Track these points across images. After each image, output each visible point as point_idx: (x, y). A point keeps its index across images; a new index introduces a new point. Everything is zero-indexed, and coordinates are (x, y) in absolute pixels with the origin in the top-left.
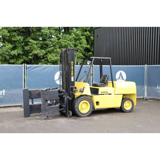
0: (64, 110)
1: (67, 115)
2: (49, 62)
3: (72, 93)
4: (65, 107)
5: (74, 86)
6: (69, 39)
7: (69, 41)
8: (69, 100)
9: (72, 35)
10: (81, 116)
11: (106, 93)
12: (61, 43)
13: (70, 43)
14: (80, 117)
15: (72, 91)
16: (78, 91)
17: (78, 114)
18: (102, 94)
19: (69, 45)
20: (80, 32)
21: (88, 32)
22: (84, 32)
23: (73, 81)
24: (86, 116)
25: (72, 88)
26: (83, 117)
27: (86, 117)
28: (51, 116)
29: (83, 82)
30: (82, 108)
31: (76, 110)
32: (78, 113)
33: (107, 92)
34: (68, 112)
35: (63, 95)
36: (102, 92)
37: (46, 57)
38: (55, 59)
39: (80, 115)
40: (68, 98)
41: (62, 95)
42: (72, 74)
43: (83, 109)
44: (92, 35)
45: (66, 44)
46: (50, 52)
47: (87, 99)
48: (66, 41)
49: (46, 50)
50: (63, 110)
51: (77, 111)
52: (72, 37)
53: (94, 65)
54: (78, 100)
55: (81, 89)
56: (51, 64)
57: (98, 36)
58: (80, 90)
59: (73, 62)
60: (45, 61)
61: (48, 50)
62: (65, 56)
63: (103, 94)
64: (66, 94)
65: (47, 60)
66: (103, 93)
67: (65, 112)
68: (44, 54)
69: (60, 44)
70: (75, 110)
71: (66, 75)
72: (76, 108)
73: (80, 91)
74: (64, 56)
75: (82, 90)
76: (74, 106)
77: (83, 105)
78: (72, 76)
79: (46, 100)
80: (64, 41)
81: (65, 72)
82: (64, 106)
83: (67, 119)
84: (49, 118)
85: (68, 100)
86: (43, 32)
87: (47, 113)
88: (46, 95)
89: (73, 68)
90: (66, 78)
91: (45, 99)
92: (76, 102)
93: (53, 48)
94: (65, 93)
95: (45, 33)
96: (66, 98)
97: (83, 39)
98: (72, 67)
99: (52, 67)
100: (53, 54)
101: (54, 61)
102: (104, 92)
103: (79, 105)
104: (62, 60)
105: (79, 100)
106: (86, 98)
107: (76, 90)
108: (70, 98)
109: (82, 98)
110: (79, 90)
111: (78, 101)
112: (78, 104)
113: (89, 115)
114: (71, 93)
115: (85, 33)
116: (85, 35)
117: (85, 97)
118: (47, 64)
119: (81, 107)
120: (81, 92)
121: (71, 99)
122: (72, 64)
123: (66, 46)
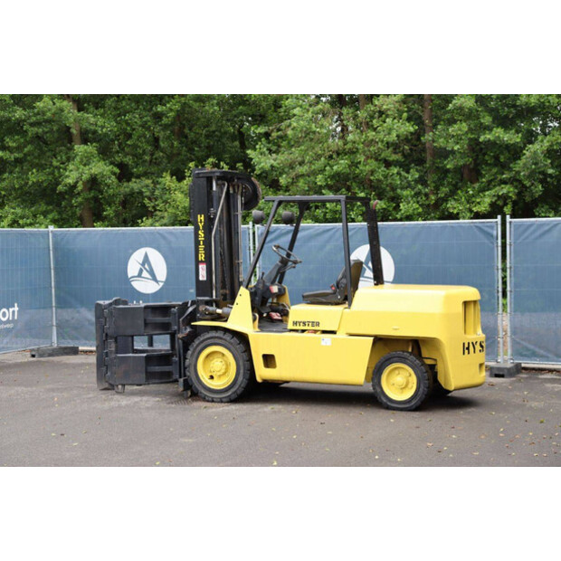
11: (310, 328)
16: (214, 312)
18: (296, 331)
23: (205, 279)
24: (224, 400)
26: (213, 401)
27: (222, 402)
30: (212, 369)
33: (318, 324)
36: (295, 323)
42: (202, 257)
47: (226, 340)
58: (222, 309)
59: (202, 218)
63: (303, 331)
66: (302, 328)
77: (214, 362)
78: (202, 262)
79: (107, 335)
84: (116, 389)
87: (109, 374)
88: (108, 320)
89: (203, 235)
91: (105, 331)
98: (200, 232)
102: (304, 323)
106: (221, 338)
107: (207, 310)
110: (219, 311)
117: (220, 334)
122: (201, 222)
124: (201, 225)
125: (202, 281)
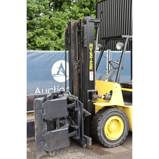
0: (77, 135)
1: (83, 144)
2: (38, 48)
3: (91, 102)
4: (78, 129)
5: (94, 89)
6: (63, 18)
7: (64, 20)
8: (86, 115)
9: (67, 12)
10: (109, 146)
12: (52, 22)
13: (64, 23)
14: (107, 147)
15: (91, 98)
16: (101, 98)
17: (102, 143)
19: (63, 24)
20: (77, 8)
21: (87, 9)
22: (81, 8)
24: (117, 145)
25: (91, 94)
26: (112, 147)
27: (116, 146)
28: (53, 151)
29: (107, 80)
30: (110, 130)
31: (99, 134)
32: (103, 141)
34: (84, 137)
35: (76, 107)
37: (33, 41)
38: (46, 43)
39: (106, 144)
40: (84, 113)
41: (74, 107)
42: (91, 68)
43: (112, 131)
44: (92, 13)
45: (60, 23)
46: (38, 34)
47: (119, 112)
48: (59, 19)
49: (34, 32)
50: (75, 136)
51: (101, 138)
52: (67, 14)
53: (111, 50)
54: (102, 116)
55: (107, 94)
56: (41, 49)
57: (102, 12)
58: (104, 95)
59: (92, 46)
60: (33, 46)
61: (36, 31)
62: (75, 35)
64: (80, 104)
65: (35, 45)
67: (78, 139)
68: (31, 37)
69: (51, 24)
70: (97, 134)
71: (78, 68)
72: (100, 130)
73: (104, 99)
74: (73, 33)
75: (108, 96)
76: (96, 128)
77: (111, 125)
78: (91, 70)
79: (44, 119)
80: (57, 19)
81: (77, 63)
82: (77, 127)
83: (83, 154)
84: (51, 154)
85: (84, 115)
86: (30, 7)
87: (46, 145)
88: (45, 110)
89: (92, 55)
90: (79, 75)
91: (43, 117)
92: (100, 121)
93: (43, 29)
94: (79, 102)
95: (31, 9)
96: (79, 113)
97: (82, 17)
98: (90, 54)
99: (47, 53)
100: (42, 37)
101: (44, 46)
103: (104, 124)
104: (70, 42)
105: (104, 116)
106: (117, 112)
107: (98, 97)
108: (87, 112)
109: (110, 112)
110: (103, 97)
111: (103, 118)
112: (103, 122)
113: (121, 143)
114: (88, 103)
115: (83, 10)
116: (84, 13)
118: (35, 50)
119: (108, 129)
120: (106, 99)
121: (90, 114)
122: (91, 48)
123: (59, 25)
124: (91, 49)
125: (92, 81)
